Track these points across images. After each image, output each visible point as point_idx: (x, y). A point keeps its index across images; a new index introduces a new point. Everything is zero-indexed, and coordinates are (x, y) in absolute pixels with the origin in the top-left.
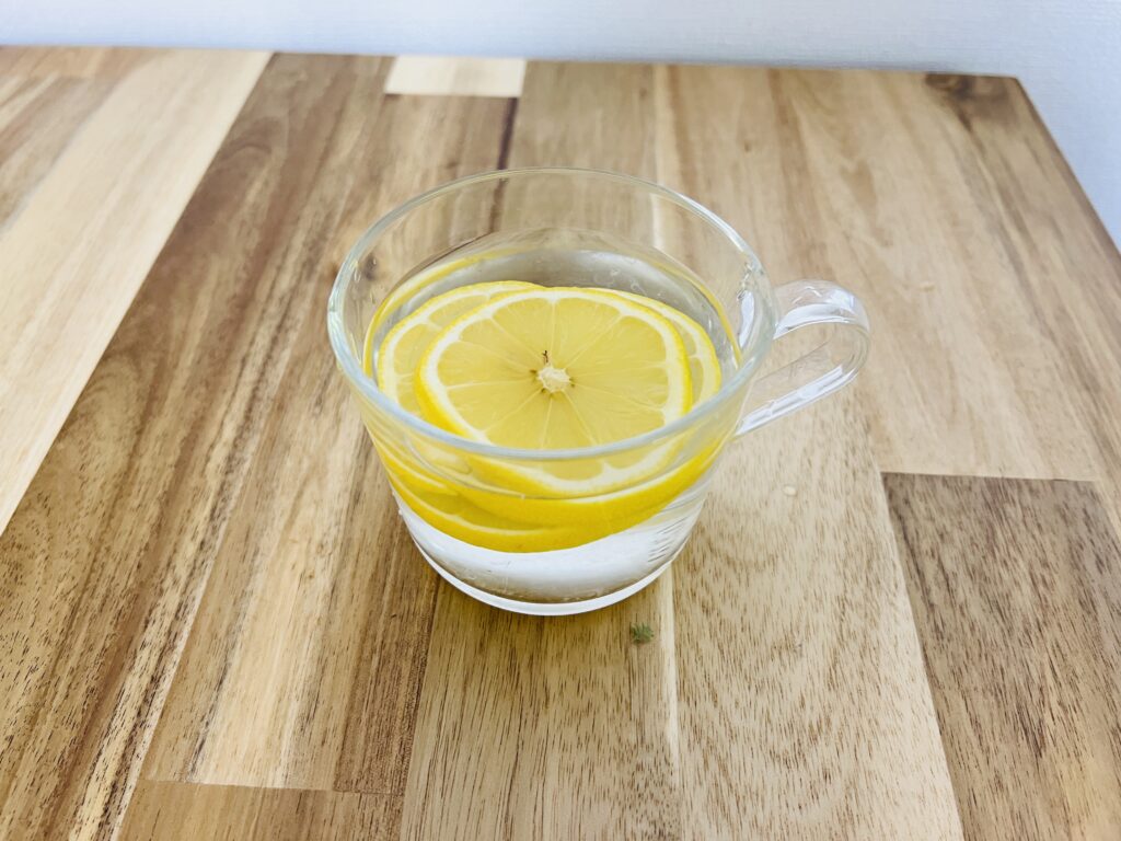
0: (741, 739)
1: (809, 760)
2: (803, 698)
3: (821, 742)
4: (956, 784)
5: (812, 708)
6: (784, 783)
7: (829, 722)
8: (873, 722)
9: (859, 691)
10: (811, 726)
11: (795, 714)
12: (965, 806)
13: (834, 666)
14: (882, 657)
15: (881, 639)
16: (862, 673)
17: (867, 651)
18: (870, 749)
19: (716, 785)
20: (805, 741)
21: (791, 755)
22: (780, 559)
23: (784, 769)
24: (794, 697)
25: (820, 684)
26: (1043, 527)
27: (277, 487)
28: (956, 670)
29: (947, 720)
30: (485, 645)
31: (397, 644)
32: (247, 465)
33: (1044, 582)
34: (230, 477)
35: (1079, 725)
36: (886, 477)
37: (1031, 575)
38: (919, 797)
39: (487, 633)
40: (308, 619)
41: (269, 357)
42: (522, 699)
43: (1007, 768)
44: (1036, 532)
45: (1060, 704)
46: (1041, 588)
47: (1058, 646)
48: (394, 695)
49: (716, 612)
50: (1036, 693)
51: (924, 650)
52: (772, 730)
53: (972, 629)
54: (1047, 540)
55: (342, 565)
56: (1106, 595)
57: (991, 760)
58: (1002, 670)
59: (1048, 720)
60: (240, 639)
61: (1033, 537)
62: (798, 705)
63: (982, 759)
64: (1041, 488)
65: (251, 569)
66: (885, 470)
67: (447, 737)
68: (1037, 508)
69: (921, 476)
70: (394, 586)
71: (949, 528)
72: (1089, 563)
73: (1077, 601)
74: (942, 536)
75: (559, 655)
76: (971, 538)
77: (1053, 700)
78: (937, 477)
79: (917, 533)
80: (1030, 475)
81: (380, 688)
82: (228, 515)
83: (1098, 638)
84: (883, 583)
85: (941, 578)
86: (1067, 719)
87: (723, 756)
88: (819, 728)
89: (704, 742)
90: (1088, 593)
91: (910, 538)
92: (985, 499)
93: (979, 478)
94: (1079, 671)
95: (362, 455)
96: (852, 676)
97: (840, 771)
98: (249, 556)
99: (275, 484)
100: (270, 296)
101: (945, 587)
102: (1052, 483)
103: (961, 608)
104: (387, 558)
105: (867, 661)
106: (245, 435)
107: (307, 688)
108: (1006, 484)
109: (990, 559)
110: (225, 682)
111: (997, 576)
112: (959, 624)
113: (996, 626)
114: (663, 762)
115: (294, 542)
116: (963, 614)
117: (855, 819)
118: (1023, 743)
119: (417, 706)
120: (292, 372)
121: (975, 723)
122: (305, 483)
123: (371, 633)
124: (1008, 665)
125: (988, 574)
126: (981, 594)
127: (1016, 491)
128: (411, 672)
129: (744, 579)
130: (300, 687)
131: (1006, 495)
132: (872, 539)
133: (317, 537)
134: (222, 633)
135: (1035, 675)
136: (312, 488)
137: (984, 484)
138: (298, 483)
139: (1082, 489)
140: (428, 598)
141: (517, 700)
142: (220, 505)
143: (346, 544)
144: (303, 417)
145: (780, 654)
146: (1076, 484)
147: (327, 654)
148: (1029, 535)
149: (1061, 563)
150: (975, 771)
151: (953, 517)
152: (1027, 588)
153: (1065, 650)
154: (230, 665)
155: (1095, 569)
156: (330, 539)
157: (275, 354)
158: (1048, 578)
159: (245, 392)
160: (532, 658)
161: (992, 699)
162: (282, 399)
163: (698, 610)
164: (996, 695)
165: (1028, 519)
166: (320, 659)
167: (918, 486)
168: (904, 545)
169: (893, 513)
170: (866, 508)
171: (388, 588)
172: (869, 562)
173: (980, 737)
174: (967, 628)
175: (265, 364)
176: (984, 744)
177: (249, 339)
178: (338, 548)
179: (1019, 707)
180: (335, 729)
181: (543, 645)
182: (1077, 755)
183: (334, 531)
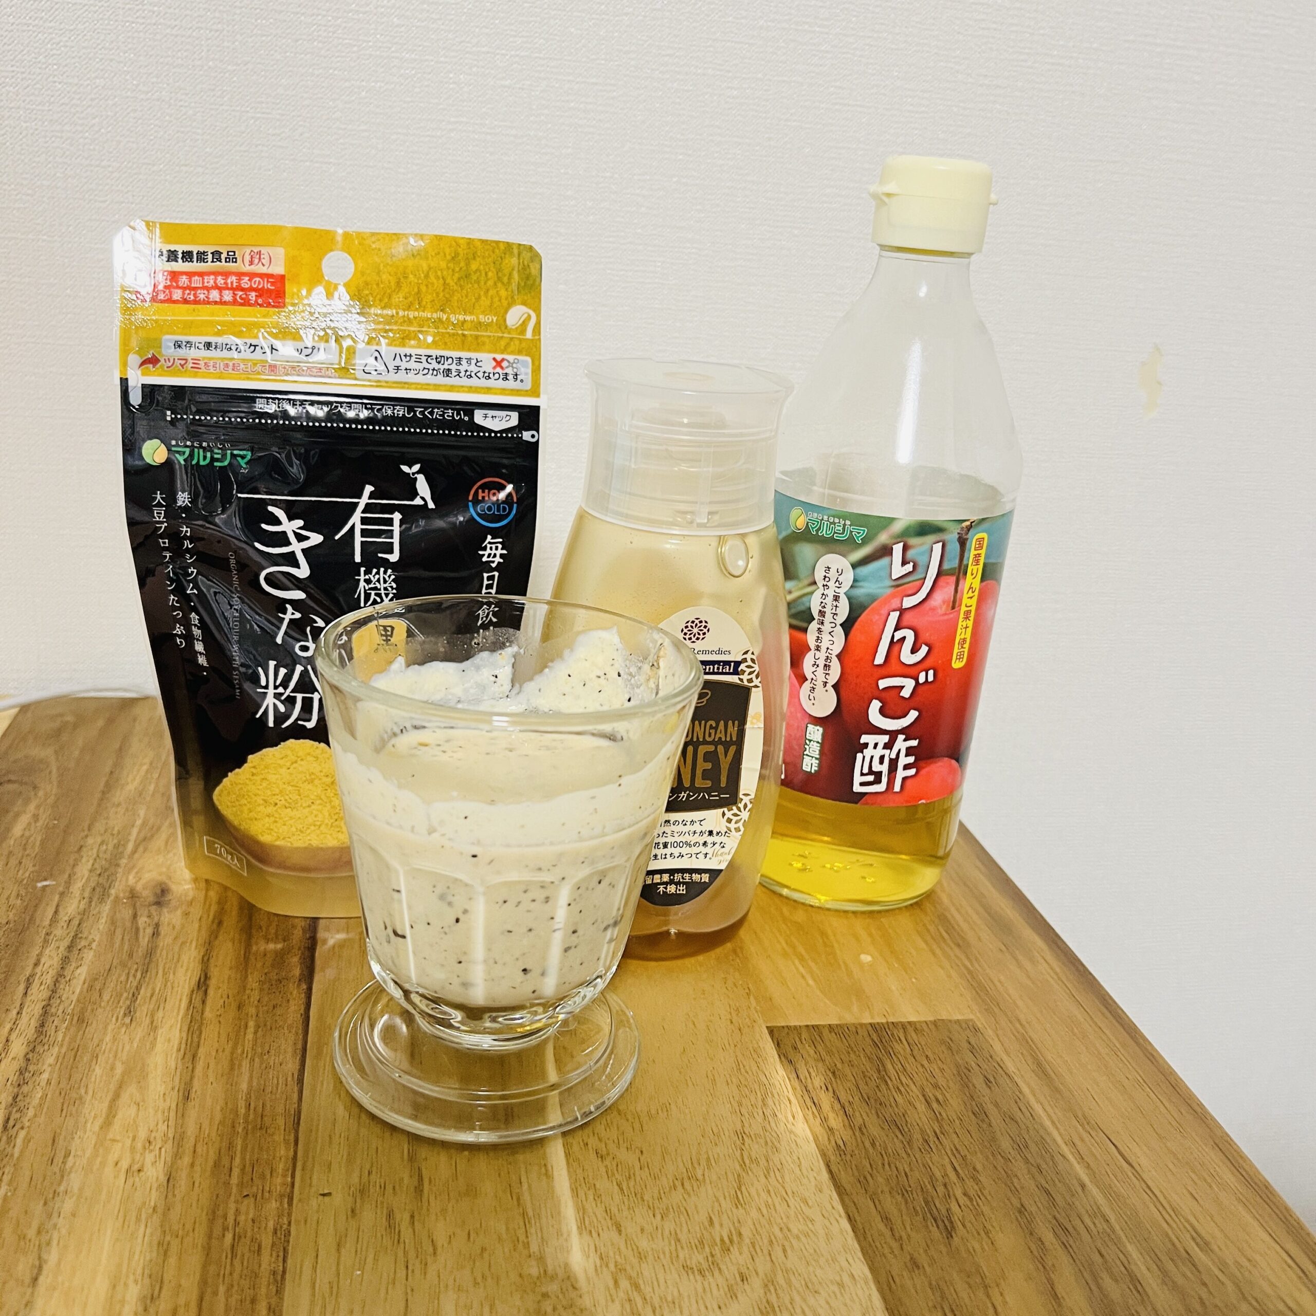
0: (650, 1258)
1: (723, 1267)
2: (711, 1218)
3: (734, 1250)
4: (872, 1269)
5: (721, 1225)
6: (700, 1290)
7: (740, 1235)
8: (785, 1230)
9: (767, 1206)
10: (722, 1240)
11: (704, 1232)
12: (885, 1287)
13: (740, 1189)
14: (787, 1178)
15: (784, 1162)
16: (769, 1192)
17: (772, 1174)
18: (784, 1251)
19: (630, 1300)
20: (717, 1251)
21: (705, 1266)
22: (673, 1106)
23: (699, 1277)
24: (703, 1217)
25: (726, 1205)
26: (932, 1058)
27: (86, 1092)
28: (862, 1179)
29: (858, 1218)
30: (358, 1211)
31: (253, 1221)
32: (45, 1076)
33: (937, 1100)
34: (25, 1089)
35: (986, 1209)
36: (771, 1031)
37: (924, 1096)
38: (838, 1284)
39: (358, 1200)
40: (140, 1210)
41: (60, 975)
42: (405, 1253)
43: (921, 1251)
44: (925, 1062)
45: (965, 1194)
46: (935, 1105)
47: (957, 1150)
48: (256, 1267)
49: (611, 1156)
50: (941, 1189)
51: (828, 1166)
52: (682, 1248)
53: (873, 1144)
54: (935, 1067)
55: (177, 1156)
56: (996, 1105)
57: (905, 1246)
58: (906, 1174)
59: (954, 1208)
60: (56, 1235)
61: (922, 1066)
62: (706, 1224)
63: (895, 1245)
64: (924, 1025)
65: (62, 1171)
66: (769, 1025)
67: (324, 1298)
68: (923, 1043)
69: (807, 1026)
70: (243, 1170)
71: (839, 1065)
72: (979, 1082)
73: (970, 1114)
74: (834, 1073)
75: (444, 1211)
76: (863, 1072)
77: (959, 1193)
78: (824, 1026)
79: (809, 1073)
80: (913, 1018)
81: (237, 1262)
82: (27, 1124)
83: (994, 1139)
84: (779, 1116)
85: (837, 1106)
86: (973, 1205)
87: (634, 1275)
88: (731, 1241)
89: (612, 1266)
90: (980, 1106)
91: (802, 1077)
92: (873, 1040)
93: (865, 1024)
94: (979, 1167)
95: (189, 1056)
96: (759, 1195)
97: (757, 1274)
98: (59, 1160)
99: (83, 1091)
100: (54, 920)
101: (842, 1112)
102: (935, 1023)
103: (860, 1129)
104: (231, 1146)
105: (772, 1179)
106: (40, 1049)
107: (147, 1272)
108: (891, 1026)
109: (883, 1087)
110: (41, 1279)
111: (892, 1100)
112: (859, 1140)
113: (895, 1140)
114: (570, 1288)
115: (114, 1140)
116: (863, 1134)
117: (777, 1309)
118: (934, 1229)
119: (284, 1272)
120: (91, 988)
121: (886, 1219)
122: (121, 1086)
123: (220, 1213)
124: (911, 1170)
125: (882, 1099)
126: (878, 1117)
127: (902, 1031)
128: (274, 1244)
129: (637, 1126)
130: (139, 1271)
131: (893, 1035)
132: (766, 1082)
133: (142, 1134)
134: (31, 1233)
135: (938, 1174)
136: (131, 1090)
137: (870, 1028)
138: (112, 1087)
139: (964, 1025)
140: (284, 1176)
141: (401, 1254)
142: (15, 1116)
143: (179, 1140)
144: (110, 1027)
145: (683, 1185)
146: (957, 1022)
147: (168, 1238)
148: (919, 1066)
149: (951, 1084)
150: (890, 1256)
151: (843, 1057)
152: (921, 1107)
153: (964, 1152)
154: (46, 1262)
155: (984, 1086)
156: (159, 1135)
157: (68, 973)
158: (940, 1097)
159: (33, 1010)
160: (412, 1217)
161: (899, 1198)
162: (83, 1011)
163: (593, 1156)
164: (903, 1195)
165: (915, 1052)
166: (160, 1244)
167: (805, 1035)
168: (796, 1083)
169: (782, 1057)
170: (755, 1056)
171: (236, 1172)
172: (763, 1100)
173: (892, 1230)
174: (867, 1144)
175: (56, 982)
176: (897, 1235)
177: (32, 961)
178: (170, 1142)
179: (927, 1203)
180: (187, 1305)
181: (425, 1204)
182: (987, 1233)
183: (163, 1127)
